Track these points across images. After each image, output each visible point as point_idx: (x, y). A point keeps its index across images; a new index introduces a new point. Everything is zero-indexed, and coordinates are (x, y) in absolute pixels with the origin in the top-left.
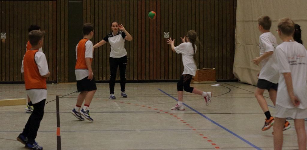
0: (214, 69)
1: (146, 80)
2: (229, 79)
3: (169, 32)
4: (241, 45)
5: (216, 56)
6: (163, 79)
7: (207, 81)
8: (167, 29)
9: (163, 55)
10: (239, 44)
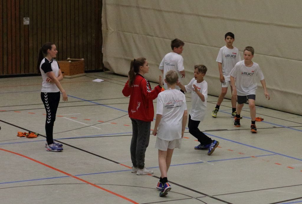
0: (83, 59)
1: (4, 75)
2: (94, 69)
3: (29, 18)
4: (113, 32)
5: (80, 44)
6: (23, 73)
7: (78, 74)
8: (27, 15)
9: (22, 44)
10: (110, 30)
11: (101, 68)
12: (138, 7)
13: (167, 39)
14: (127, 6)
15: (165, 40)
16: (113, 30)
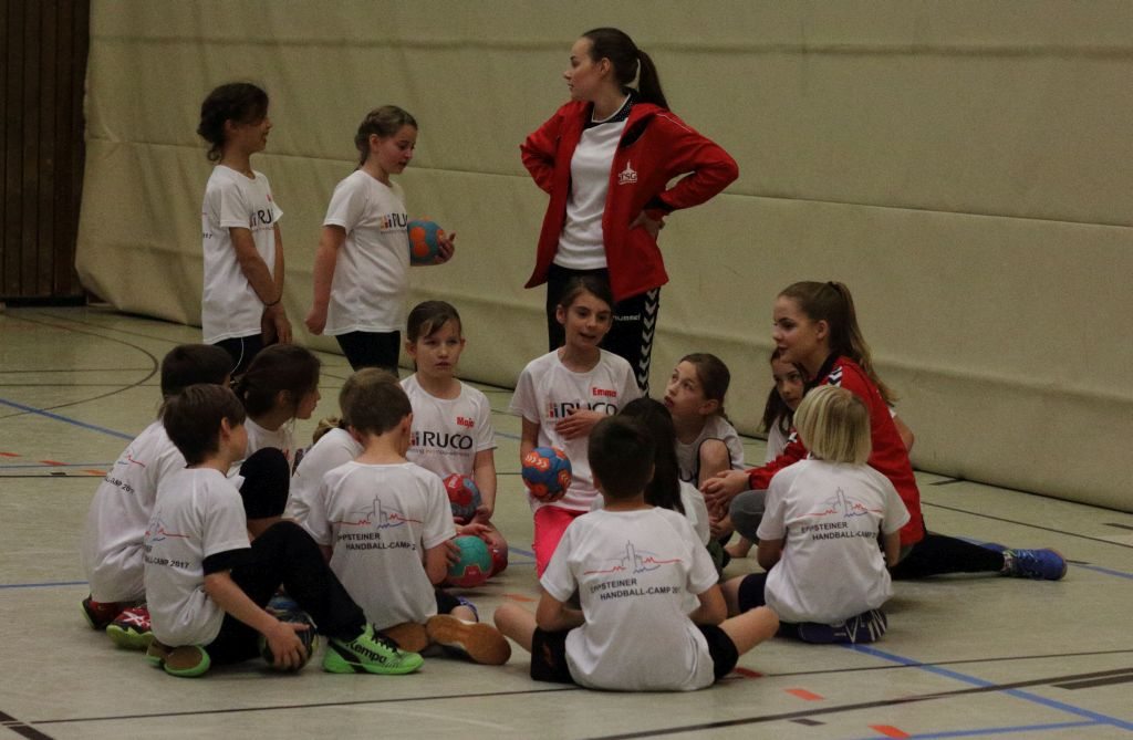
4: (117, 146)
10: (107, 138)
11: (75, 292)
12: (199, 41)
13: (291, 155)
14: (165, 41)
15: (286, 158)
16: (116, 140)
